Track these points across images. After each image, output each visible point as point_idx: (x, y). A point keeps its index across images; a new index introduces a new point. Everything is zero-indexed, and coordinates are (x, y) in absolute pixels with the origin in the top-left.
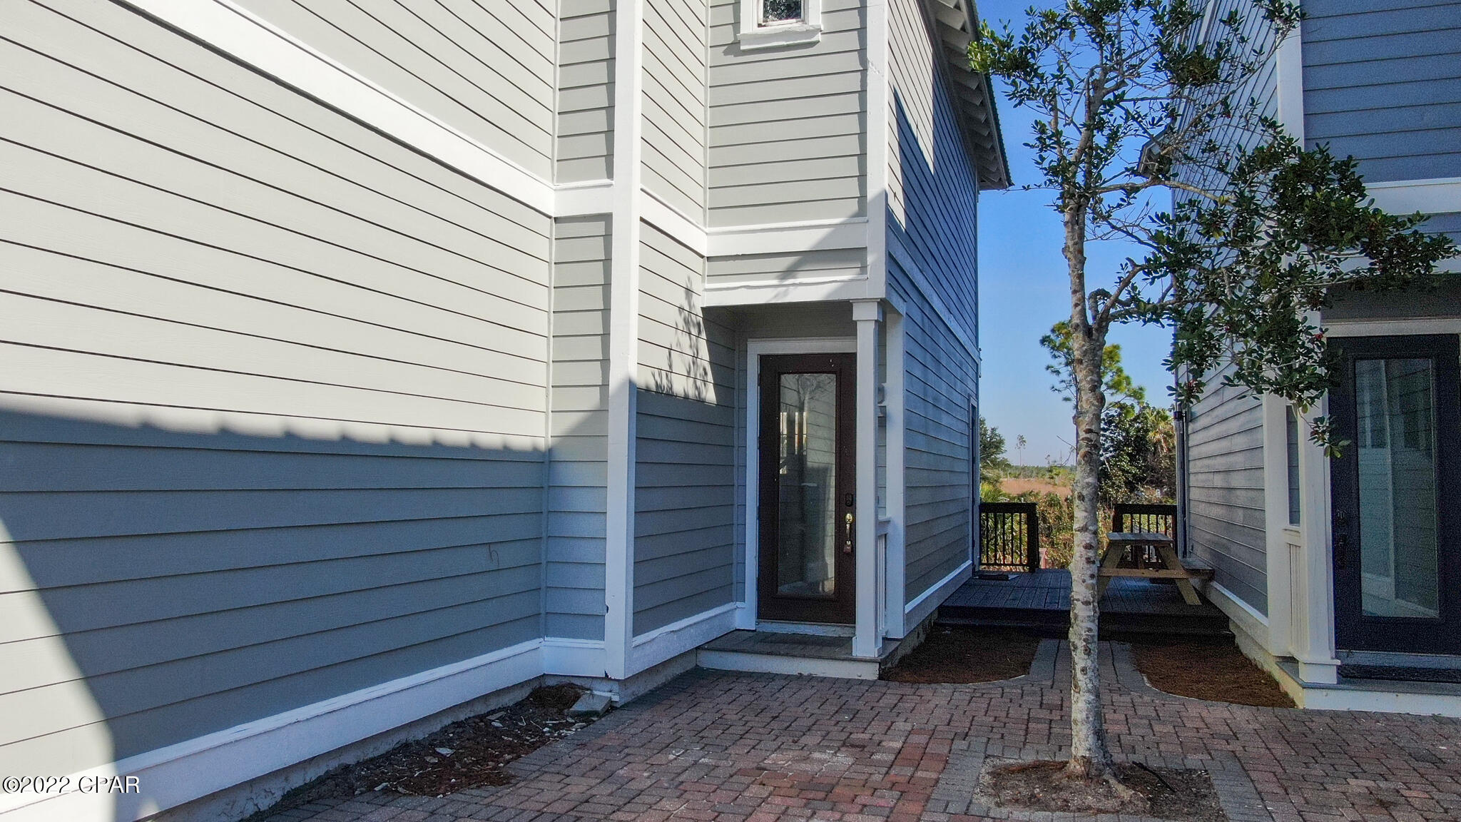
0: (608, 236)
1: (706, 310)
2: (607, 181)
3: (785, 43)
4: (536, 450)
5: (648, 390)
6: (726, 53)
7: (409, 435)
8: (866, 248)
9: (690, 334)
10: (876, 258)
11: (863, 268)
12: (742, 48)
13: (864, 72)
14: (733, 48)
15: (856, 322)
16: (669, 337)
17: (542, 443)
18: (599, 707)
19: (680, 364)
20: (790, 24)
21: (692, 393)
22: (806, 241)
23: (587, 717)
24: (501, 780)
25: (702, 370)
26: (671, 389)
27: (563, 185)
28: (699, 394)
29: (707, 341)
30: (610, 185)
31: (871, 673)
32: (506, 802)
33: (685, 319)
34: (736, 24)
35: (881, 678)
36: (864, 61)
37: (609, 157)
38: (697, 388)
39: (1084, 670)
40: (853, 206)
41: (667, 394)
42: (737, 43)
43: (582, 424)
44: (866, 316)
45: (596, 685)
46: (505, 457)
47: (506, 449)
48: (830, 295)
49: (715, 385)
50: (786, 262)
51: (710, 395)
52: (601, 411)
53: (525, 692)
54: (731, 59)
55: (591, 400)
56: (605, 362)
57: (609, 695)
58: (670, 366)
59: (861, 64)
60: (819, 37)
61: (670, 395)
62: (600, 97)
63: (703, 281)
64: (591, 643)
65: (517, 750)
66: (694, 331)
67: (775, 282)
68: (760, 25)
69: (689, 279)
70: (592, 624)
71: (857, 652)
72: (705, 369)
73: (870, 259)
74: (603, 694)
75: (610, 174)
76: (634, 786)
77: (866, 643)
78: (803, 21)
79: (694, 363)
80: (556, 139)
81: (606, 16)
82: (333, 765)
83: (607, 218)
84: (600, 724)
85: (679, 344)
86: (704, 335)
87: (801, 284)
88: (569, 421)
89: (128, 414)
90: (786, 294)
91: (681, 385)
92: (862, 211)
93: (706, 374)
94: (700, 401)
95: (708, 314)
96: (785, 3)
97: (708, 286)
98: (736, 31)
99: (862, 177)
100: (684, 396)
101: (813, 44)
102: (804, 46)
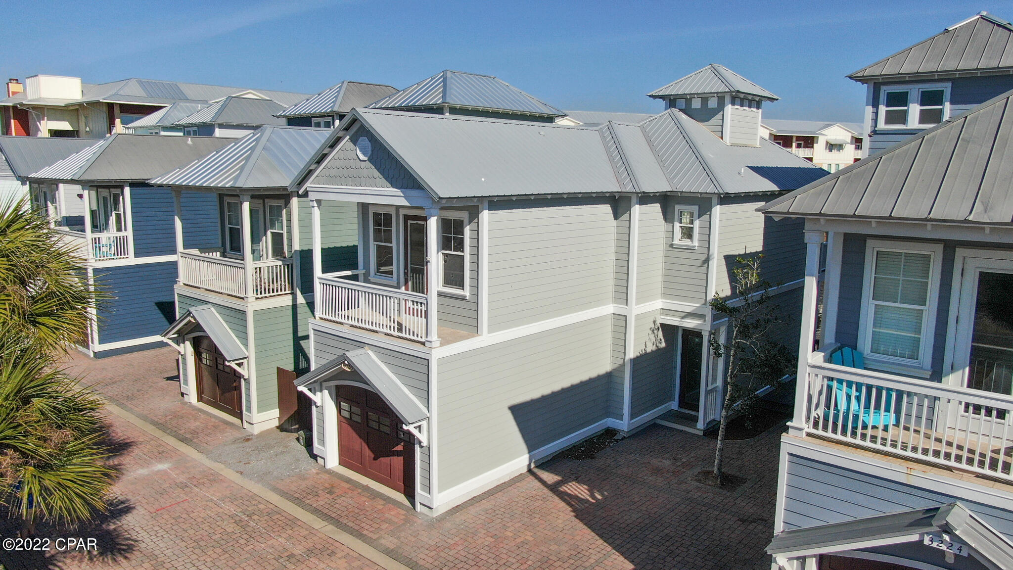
0: (626, 321)
1: (660, 324)
2: (626, 307)
3: (686, 247)
4: (607, 373)
5: (638, 357)
6: (669, 246)
8: (705, 315)
9: (654, 333)
10: (709, 318)
11: (705, 321)
12: (674, 247)
14: (671, 246)
15: (703, 336)
16: (646, 338)
17: (609, 371)
18: (620, 438)
19: (650, 344)
20: (688, 241)
21: (655, 348)
22: (689, 310)
23: (617, 440)
24: (593, 458)
25: (659, 341)
26: (646, 352)
27: (615, 305)
29: (662, 334)
31: (701, 433)
32: (594, 464)
33: (652, 331)
34: (673, 238)
35: (703, 434)
37: (627, 300)
38: (657, 346)
40: (703, 301)
41: (644, 355)
42: (672, 244)
43: (619, 367)
44: (706, 335)
45: (620, 432)
47: (599, 376)
48: (695, 327)
49: (665, 342)
50: (683, 315)
52: (623, 365)
53: (604, 431)
54: (671, 249)
55: (621, 362)
56: (624, 353)
58: (646, 346)
60: (696, 247)
61: (646, 354)
64: (620, 421)
65: (598, 449)
66: (656, 331)
67: (679, 320)
68: (679, 240)
70: (620, 417)
71: (698, 426)
73: (707, 318)
74: (622, 434)
75: (627, 304)
76: (619, 463)
77: (700, 425)
78: (692, 241)
79: (656, 340)
80: (614, 292)
81: (627, 261)
82: (561, 451)
83: (626, 316)
84: (620, 442)
85: (649, 338)
86: (660, 330)
87: (687, 322)
88: (616, 366)
90: (682, 324)
91: (650, 348)
92: (705, 304)
93: (661, 341)
94: (659, 349)
95: (662, 325)
96: (688, 233)
97: (661, 317)
98: (673, 241)
99: (706, 293)
100: (652, 351)
101: (694, 250)
102: (692, 249)
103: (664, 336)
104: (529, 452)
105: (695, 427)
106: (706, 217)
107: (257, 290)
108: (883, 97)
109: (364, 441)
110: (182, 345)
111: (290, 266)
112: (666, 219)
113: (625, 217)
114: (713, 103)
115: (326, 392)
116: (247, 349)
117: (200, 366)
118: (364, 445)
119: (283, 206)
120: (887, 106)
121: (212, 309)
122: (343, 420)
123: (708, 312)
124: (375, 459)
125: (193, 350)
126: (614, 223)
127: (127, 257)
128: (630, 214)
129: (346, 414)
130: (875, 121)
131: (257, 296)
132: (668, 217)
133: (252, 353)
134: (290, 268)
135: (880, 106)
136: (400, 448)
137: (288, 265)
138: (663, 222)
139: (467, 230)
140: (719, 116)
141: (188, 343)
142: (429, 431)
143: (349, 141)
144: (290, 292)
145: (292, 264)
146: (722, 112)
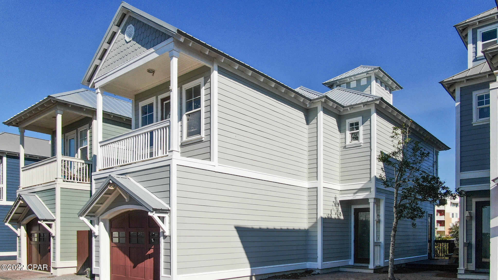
0: (317, 191)
1: (340, 201)
2: (317, 181)
3: (355, 146)
4: (305, 229)
5: (326, 218)
6: (343, 148)
7: (283, 228)
8: (371, 188)
9: (336, 206)
10: (373, 190)
11: (371, 192)
12: (346, 147)
13: (371, 151)
14: (345, 147)
15: (369, 202)
16: (331, 208)
17: (306, 228)
18: (316, 273)
19: (333, 213)
20: (356, 142)
21: (337, 217)
22: (359, 187)
23: (314, 274)
25: (339, 213)
26: (331, 217)
27: (309, 182)
28: (339, 218)
29: (341, 207)
30: (317, 182)
31: (372, 271)
33: (335, 204)
34: (345, 142)
35: (374, 272)
36: (371, 149)
37: (317, 176)
38: (338, 216)
39: (390, 264)
40: (369, 179)
41: (330, 218)
42: (345, 146)
43: (313, 225)
44: (371, 201)
45: (316, 270)
46: (299, 231)
47: (300, 229)
48: (364, 197)
49: (343, 215)
50: (355, 191)
51: (342, 217)
52: (316, 223)
54: (344, 149)
55: (315, 220)
56: (317, 214)
57: (318, 272)
58: (331, 213)
59: (370, 150)
60: (362, 144)
61: (331, 218)
62: (315, 166)
63: (339, 195)
64: (315, 263)
66: (337, 205)
67: (353, 195)
68: (350, 142)
69: (335, 195)
70: (315, 260)
71: (370, 268)
72: (340, 213)
73: (372, 190)
74: (317, 272)
75: (317, 180)
77: (371, 266)
78: (359, 141)
79: (337, 212)
80: (308, 173)
81: (316, 150)
82: (274, 275)
83: (317, 188)
84: (316, 276)
85: (333, 208)
86: (340, 206)
87: (358, 195)
88: (311, 224)
89: (250, 227)
90: (355, 197)
91: (334, 216)
92: (370, 180)
93: (341, 213)
94: (339, 219)
95: (341, 201)
96: (355, 137)
97: (340, 196)
98: (345, 144)
99: (370, 173)
100: (335, 219)
101: (360, 146)
102: (359, 146)
103: (342, 211)
104: (251, 267)
105: (367, 268)
106: (368, 123)
107: (65, 176)
108: (479, 36)
109: (127, 256)
110: (19, 229)
111: (90, 165)
112: (340, 131)
113: (314, 121)
114: (364, 82)
115: (101, 224)
116: (55, 215)
117: (30, 244)
118: (128, 259)
119: (88, 128)
120: (483, 41)
121: (36, 196)
122: (114, 245)
123: (373, 186)
124: (134, 267)
125: (26, 233)
126: (307, 127)
127: (2, 200)
128: (317, 119)
129: (116, 240)
130: (476, 53)
131: (64, 180)
132: (342, 128)
133: (58, 217)
134: (90, 167)
135: (478, 42)
136: (151, 251)
137: (89, 165)
138: (339, 133)
139: (203, 91)
140: (368, 89)
141: (22, 228)
142: (170, 223)
143: (121, 33)
144: (89, 183)
145: (92, 165)
146: (370, 86)
